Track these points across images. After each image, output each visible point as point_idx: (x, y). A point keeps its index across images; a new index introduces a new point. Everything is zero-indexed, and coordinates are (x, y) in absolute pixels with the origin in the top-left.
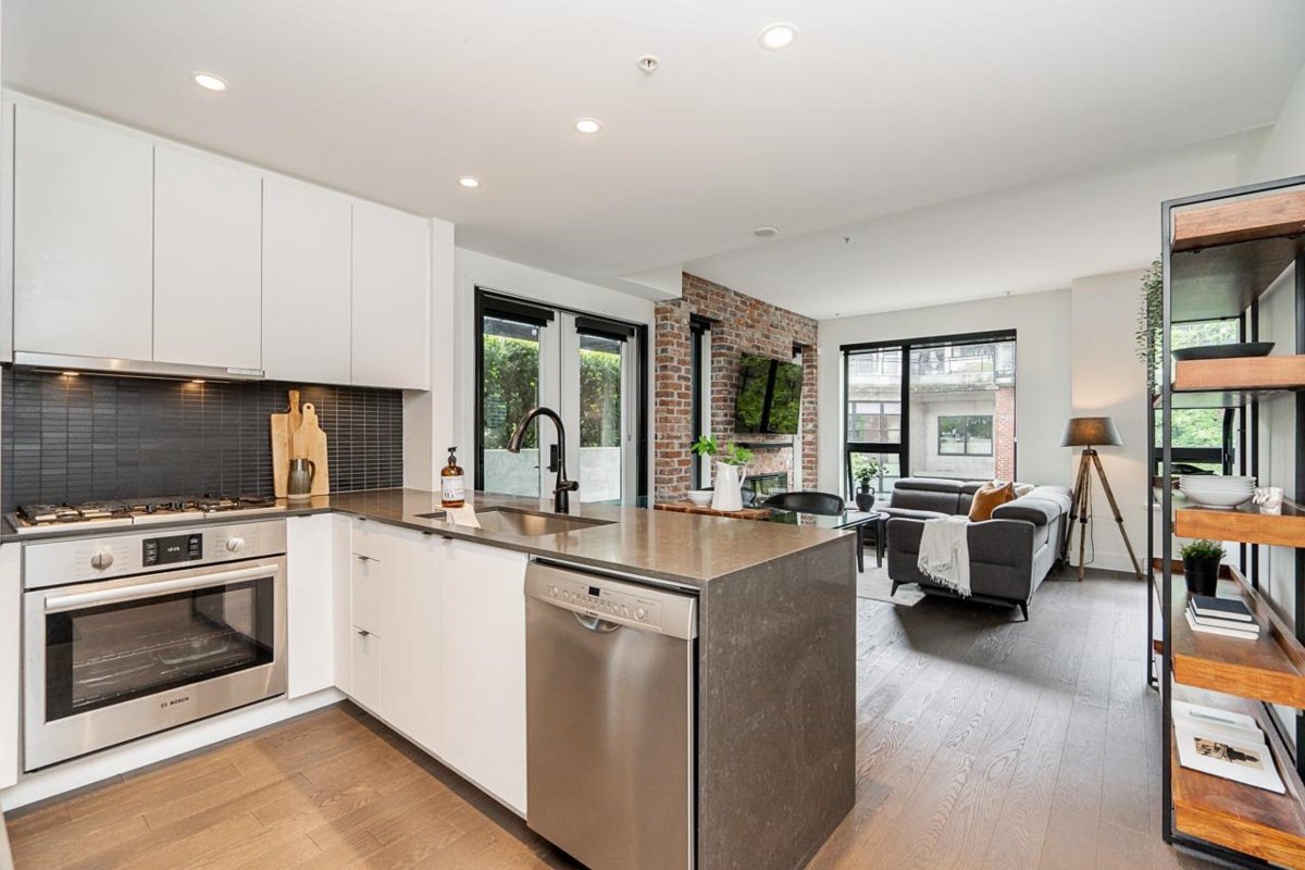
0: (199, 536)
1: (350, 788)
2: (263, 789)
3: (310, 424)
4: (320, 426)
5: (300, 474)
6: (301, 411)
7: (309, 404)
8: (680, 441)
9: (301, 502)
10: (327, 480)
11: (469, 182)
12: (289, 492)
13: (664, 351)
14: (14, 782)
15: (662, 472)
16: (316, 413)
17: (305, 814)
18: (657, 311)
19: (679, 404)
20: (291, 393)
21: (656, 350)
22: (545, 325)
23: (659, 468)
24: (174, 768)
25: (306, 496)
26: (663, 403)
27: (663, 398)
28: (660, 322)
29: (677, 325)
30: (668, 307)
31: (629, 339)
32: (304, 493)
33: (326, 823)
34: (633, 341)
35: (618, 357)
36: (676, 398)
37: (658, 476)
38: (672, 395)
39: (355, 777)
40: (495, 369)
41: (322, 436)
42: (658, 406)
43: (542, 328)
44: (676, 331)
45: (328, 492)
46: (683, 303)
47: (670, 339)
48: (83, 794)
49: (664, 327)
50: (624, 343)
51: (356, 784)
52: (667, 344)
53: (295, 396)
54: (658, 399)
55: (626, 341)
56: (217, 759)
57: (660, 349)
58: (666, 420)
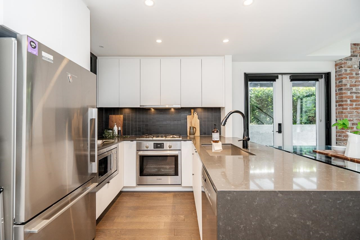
0: (163, 143)
1: (180, 215)
2: (167, 206)
3: (195, 118)
4: (198, 118)
5: (192, 130)
6: (194, 114)
7: (195, 113)
8: (352, 122)
9: (192, 137)
10: (199, 132)
11: (226, 41)
12: (190, 135)
13: (340, 82)
14: (135, 186)
15: (339, 136)
16: (197, 115)
17: (168, 216)
18: (336, 65)
19: (351, 105)
20: (192, 110)
21: (336, 82)
22: (275, 81)
23: (338, 134)
24: (159, 193)
25: (194, 136)
26: (340, 105)
27: (340, 103)
28: (338, 69)
29: (349, 69)
30: (343, 62)
31: (320, 80)
32: (192, 135)
33: (170, 221)
34: (322, 81)
35: (314, 88)
36: (349, 102)
37: (338, 137)
38: (346, 101)
39: (183, 213)
40: (269, 98)
41: (198, 121)
42: (338, 107)
43: (274, 82)
44: (348, 72)
45: (199, 135)
46: (353, 58)
47: (344, 76)
48: (139, 192)
49: (340, 71)
50: (317, 82)
51: (182, 215)
52: (342, 79)
53: (192, 111)
54: (337, 104)
55: (318, 81)
56: (166, 195)
57: (338, 82)
58: (342, 112)
